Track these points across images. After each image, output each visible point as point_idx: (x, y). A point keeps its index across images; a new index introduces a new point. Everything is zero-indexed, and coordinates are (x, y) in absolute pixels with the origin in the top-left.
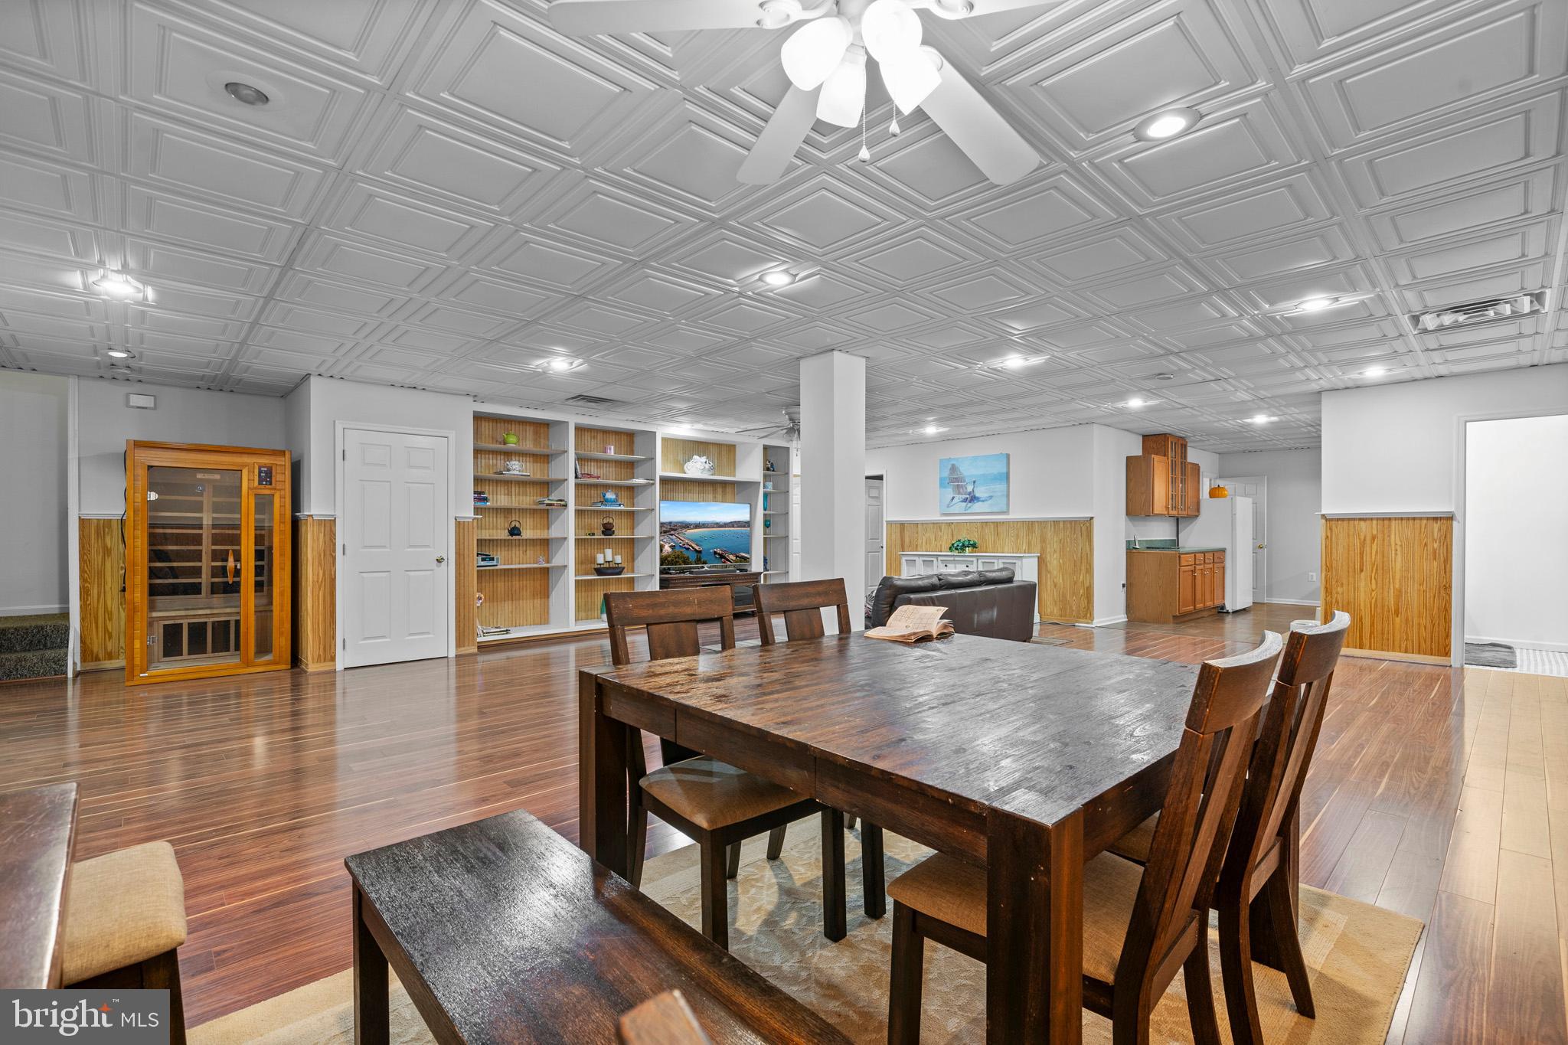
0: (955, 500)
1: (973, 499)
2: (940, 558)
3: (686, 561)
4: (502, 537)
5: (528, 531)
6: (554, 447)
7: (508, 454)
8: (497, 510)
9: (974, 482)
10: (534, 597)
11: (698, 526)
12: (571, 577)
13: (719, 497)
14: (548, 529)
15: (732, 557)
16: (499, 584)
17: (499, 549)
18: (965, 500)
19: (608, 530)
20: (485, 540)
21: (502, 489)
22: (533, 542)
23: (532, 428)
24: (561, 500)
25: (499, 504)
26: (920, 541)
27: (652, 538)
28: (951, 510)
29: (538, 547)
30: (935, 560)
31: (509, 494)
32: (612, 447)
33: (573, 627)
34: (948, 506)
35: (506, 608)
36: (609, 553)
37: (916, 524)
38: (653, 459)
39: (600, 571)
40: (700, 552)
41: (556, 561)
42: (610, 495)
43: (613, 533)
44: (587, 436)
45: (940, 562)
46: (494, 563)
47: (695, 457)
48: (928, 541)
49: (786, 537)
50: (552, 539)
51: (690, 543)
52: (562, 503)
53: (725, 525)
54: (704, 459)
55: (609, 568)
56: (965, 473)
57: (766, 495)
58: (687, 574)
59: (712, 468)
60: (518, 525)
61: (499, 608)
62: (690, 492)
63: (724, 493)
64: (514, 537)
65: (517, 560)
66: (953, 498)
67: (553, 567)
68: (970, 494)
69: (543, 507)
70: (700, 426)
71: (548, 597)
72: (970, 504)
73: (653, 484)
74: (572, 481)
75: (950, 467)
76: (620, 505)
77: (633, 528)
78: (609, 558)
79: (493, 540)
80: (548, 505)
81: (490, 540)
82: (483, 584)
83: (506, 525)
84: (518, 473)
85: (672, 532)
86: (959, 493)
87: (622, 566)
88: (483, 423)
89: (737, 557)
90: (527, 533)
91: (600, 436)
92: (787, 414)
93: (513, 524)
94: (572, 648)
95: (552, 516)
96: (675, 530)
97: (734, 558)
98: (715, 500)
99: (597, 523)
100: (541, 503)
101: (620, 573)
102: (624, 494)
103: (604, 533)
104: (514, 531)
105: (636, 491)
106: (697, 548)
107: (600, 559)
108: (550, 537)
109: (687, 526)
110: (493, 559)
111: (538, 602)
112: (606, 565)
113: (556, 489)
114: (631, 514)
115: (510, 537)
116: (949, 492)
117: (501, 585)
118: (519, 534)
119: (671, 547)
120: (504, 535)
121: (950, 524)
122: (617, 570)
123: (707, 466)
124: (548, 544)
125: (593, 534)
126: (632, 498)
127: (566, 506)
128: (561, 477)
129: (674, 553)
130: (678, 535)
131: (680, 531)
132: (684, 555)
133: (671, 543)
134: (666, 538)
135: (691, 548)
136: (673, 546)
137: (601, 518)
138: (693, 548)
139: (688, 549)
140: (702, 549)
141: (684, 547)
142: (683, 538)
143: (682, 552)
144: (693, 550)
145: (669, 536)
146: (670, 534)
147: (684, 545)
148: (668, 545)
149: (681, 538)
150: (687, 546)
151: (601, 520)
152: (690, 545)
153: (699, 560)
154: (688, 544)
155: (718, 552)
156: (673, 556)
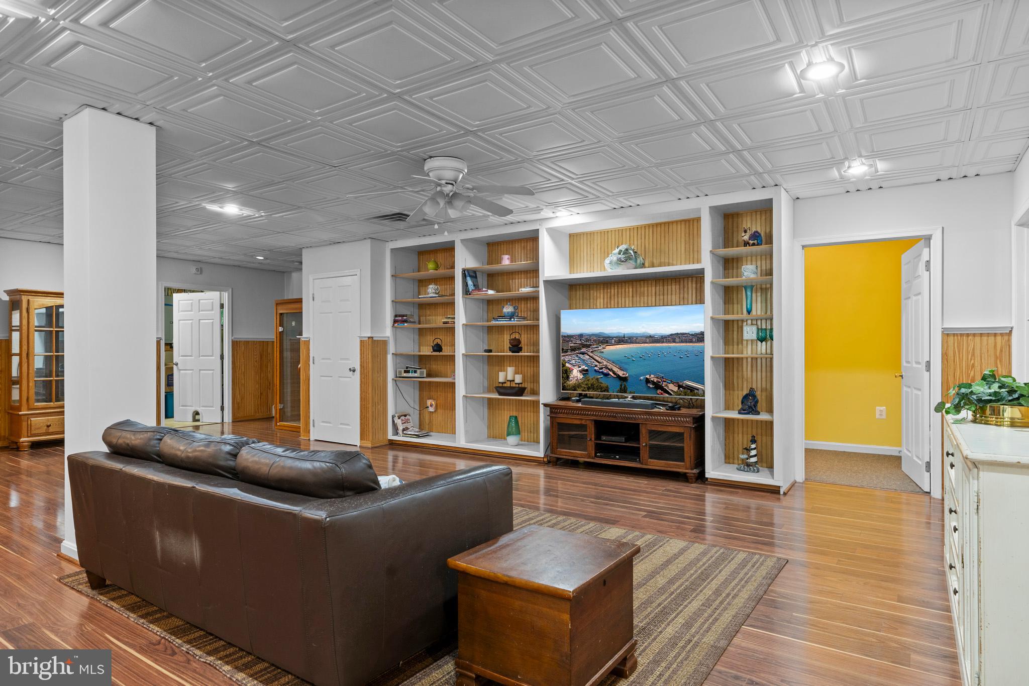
4: (426, 353)
5: (448, 347)
11: (622, 340)
15: (672, 387)
19: (516, 346)
22: (449, 358)
29: (453, 363)
36: (510, 370)
39: (503, 390)
40: (624, 379)
42: (508, 309)
43: (519, 350)
51: (610, 366)
53: (663, 339)
55: (511, 388)
64: (435, 354)
69: (448, 325)
73: (539, 292)
74: (460, 299)
78: (511, 377)
85: (584, 350)
87: (524, 386)
89: (680, 386)
90: (447, 350)
93: (437, 340)
96: (588, 346)
97: (676, 389)
99: (506, 339)
101: (520, 394)
102: (529, 306)
103: (511, 350)
106: (621, 373)
107: (501, 377)
109: (605, 340)
112: (508, 384)
115: (432, 353)
118: (440, 350)
119: (582, 371)
129: (588, 380)
130: (591, 354)
131: (596, 349)
132: (602, 383)
133: (584, 367)
134: (577, 358)
135: (611, 373)
136: (587, 370)
137: (508, 333)
138: (614, 373)
139: (606, 375)
140: (627, 375)
141: (602, 372)
142: (599, 360)
143: (597, 379)
144: (613, 375)
145: (581, 356)
146: (583, 353)
147: (602, 368)
148: (580, 369)
149: (597, 358)
150: (605, 371)
151: (508, 336)
152: (609, 369)
153: (624, 390)
154: (608, 368)
155: (652, 379)
156: (587, 384)
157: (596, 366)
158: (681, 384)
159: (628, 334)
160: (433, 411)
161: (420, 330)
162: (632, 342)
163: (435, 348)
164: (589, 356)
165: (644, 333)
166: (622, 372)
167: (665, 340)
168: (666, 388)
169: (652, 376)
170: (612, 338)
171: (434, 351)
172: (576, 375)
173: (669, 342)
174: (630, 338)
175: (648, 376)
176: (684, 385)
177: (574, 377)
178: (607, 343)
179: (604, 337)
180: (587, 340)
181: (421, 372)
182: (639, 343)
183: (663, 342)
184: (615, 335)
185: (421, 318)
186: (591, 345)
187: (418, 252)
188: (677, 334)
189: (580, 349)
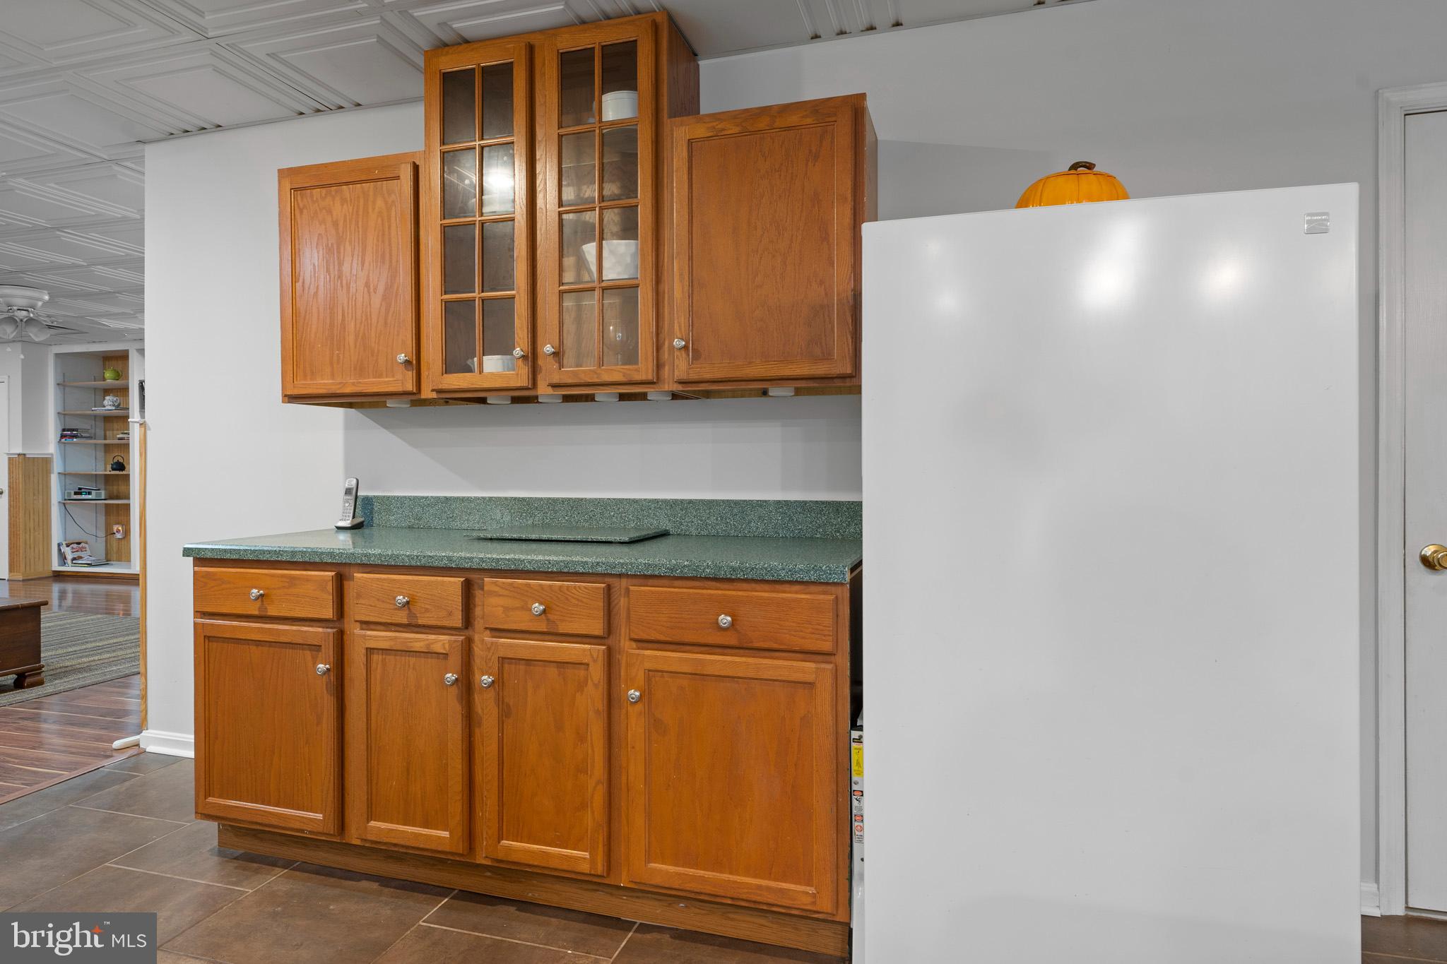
60: (121, 460)
160: (120, 537)
161: (106, 445)
163: (115, 466)
171: (113, 469)
181: (96, 493)
185: (108, 432)
187: (103, 357)
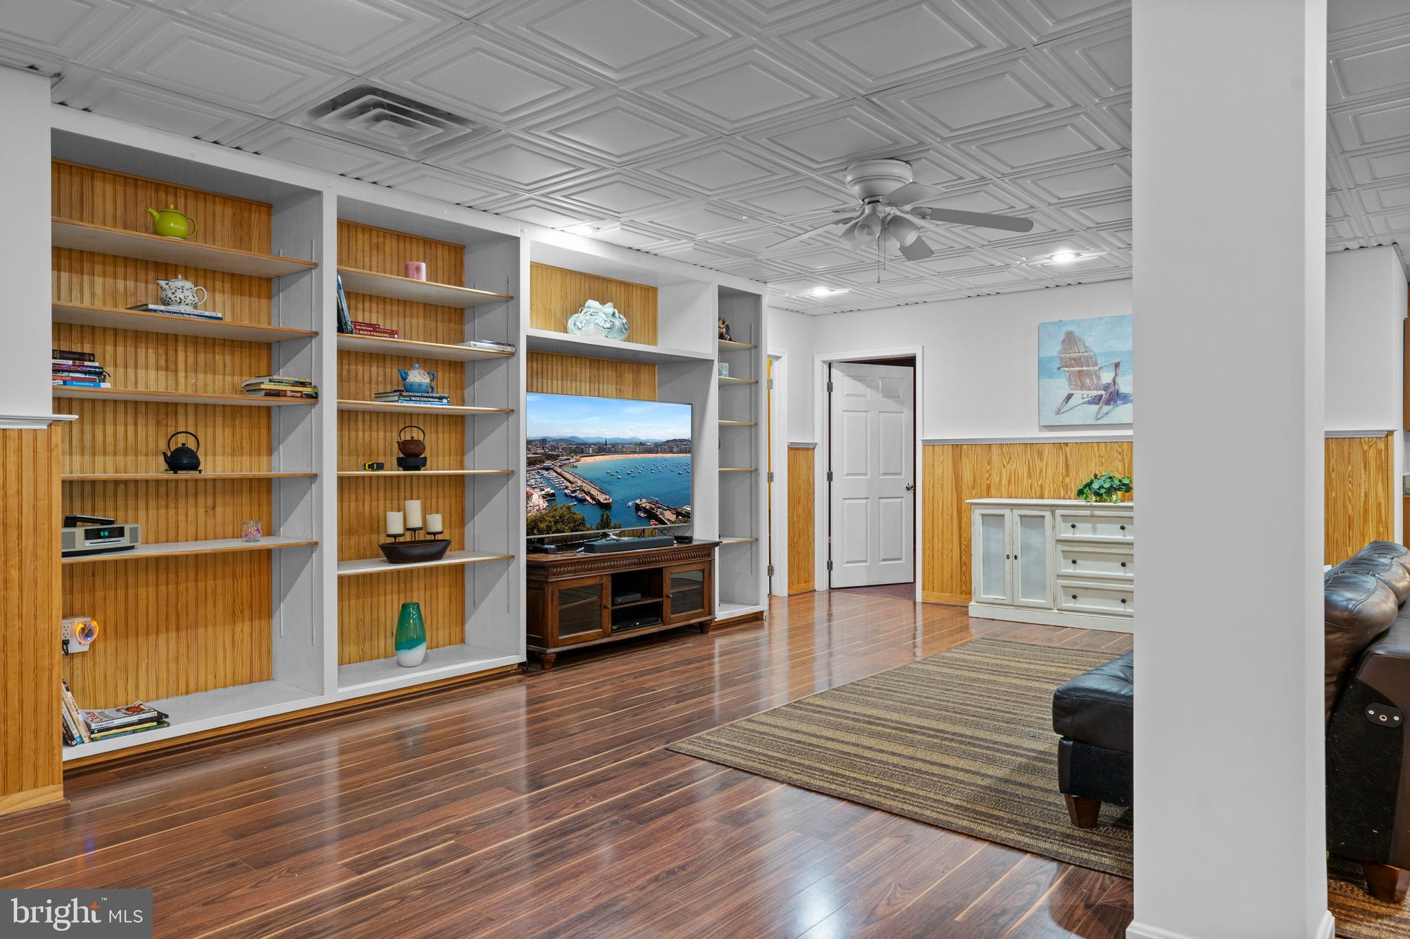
0: (1072, 402)
1: (1114, 397)
2: (1059, 512)
3: (579, 524)
4: (152, 475)
5: (219, 459)
6: (285, 254)
7: (166, 267)
8: (137, 407)
9: (1117, 365)
10: (233, 617)
11: (603, 448)
12: (330, 567)
13: (628, 389)
14: (270, 453)
15: (669, 515)
16: (142, 592)
17: (142, 504)
18: (1096, 400)
19: (411, 457)
20: (105, 482)
21: (149, 355)
22: (233, 486)
23: (229, 212)
24: (303, 384)
25: (141, 388)
26: (995, 478)
27: (509, 475)
28: (1065, 419)
29: (246, 498)
30: (1048, 514)
31: (170, 367)
32: (423, 266)
33: (338, 691)
34: (1058, 412)
35: (163, 650)
36: (414, 508)
37: (988, 446)
38: (512, 298)
39: (394, 551)
40: (606, 507)
41: (291, 532)
42: (418, 378)
43: (421, 464)
44: (362, 241)
45: (1059, 519)
46: (124, 541)
47: (592, 303)
48: (1013, 478)
49: (754, 472)
50: (280, 479)
51: (587, 488)
52: (307, 390)
53: (657, 447)
54: (609, 308)
55: (414, 543)
56: (1096, 350)
57: (722, 385)
58: (580, 554)
59: (624, 328)
60: (191, 444)
61: (143, 652)
62: (574, 378)
63: (636, 383)
64: (183, 475)
65: (191, 529)
66: (1070, 396)
67: (281, 549)
68: (1106, 387)
69: (258, 400)
70: (612, 231)
71: (270, 615)
72: (1106, 408)
73: (512, 354)
74: (330, 339)
75: (1062, 337)
76: (441, 398)
77: (462, 453)
78: (415, 521)
79: (126, 482)
80: (270, 393)
81: (116, 483)
82: (99, 594)
83: (163, 446)
84: (189, 309)
85: (548, 463)
86: (1083, 387)
87: (446, 536)
88: (99, 185)
89: (678, 514)
90: (214, 465)
91: (390, 245)
92: (858, 180)
93: (181, 439)
94: (331, 741)
95: (279, 423)
96: (554, 458)
97: (673, 518)
98: (620, 395)
99: (386, 442)
100: (252, 389)
101: (438, 556)
102: (443, 376)
103: (402, 464)
104: (181, 460)
105: (468, 369)
106: (602, 498)
107: (395, 525)
108: (274, 473)
109: (579, 448)
110: (120, 532)
111: (244, 629)
112: (408, 538)
113: (288, 360)
114: (458, 421)
115: (171, 475)
116: (1060, 386)
117: (147, 595)
118: (194, 466)
119: (547, 496)
120: (156, 469)
121: (1061, 446)
122: (433, 547)
123: (618, 323)
124: (269, 491)
125: (380, 467)
126: (461, 386)
127: (314, 397)
128: (303, 327)
129: (556, 510)
130: (559, 470)
131: (566, 462)
132: (574, 514)
133: (549, 489)
134: (538, 476)
135: (588, 498)
136: (553, 495)
137: (395, 428)
138: (593, 498)
139: (582, 501)
140: (611, 500)
141: (575, 497)
142: (571, 478)
143: (569, 508)
144: (591, 501)
145: (545, 473)
146: (547, 469)
147: (575, 491)
148: (543, 492)
149: (568, 476)
150: (579, 495)
151: (395, 435)
152: (586, 493)
153: (605, 524)
154: (583, 490)
155: (644, 505)
156: (553, 517)
157: (567, 488)
158: (679, 510)
159: (611, 439)
162: (616, 452)
164: (556, 472)
165: (632, 439)
166: (604, 496)
167: (659, 450)
168: (660, 516)
169: (644, 500)
170: (590, 445)
172: (537, 503)
173: (665, 452)
174: (614, 445)
175: (638, 501)
176: (684, 512)
177: (534, 506)
178: (582, 452)
179: (577, 444)
180: (554, 448)
182: (626, 453)
183: (657, 452)
184: (594, 441)
186: (558, 456)
188: (675, 441)
189: (542, 462)
